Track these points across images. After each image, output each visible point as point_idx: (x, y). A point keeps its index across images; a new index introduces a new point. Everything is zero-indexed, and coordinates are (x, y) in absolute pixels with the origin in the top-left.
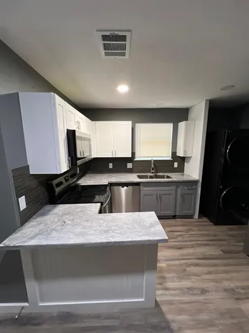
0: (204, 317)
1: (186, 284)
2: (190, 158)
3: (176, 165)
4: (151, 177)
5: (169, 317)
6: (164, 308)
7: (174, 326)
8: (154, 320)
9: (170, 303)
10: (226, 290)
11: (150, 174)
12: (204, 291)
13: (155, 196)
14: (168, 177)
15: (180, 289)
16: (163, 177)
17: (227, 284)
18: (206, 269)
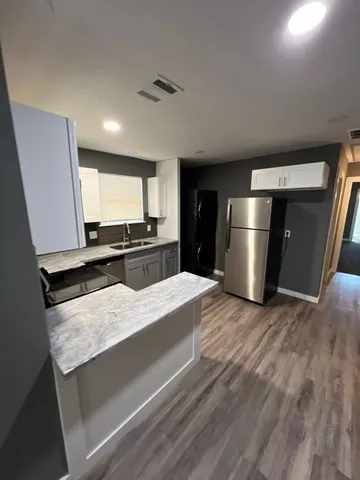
0: (230, 341)
1: (207, 331)
2: (164, 219)
3: (149, 228)
4: (127, 247)
5: (213, 357)
6: (207, 355)
7: (220, 359)
8: (207, 367)
9: (208, 349)
10: (229, 320)
11: (124, 244)
12: (220, 328)
13: (141, 269)
14: (146, 243)
15: (206, 337)
16: (139, 244)
17: (227, 316)
18: (212, 314)
